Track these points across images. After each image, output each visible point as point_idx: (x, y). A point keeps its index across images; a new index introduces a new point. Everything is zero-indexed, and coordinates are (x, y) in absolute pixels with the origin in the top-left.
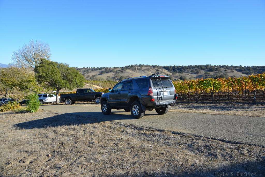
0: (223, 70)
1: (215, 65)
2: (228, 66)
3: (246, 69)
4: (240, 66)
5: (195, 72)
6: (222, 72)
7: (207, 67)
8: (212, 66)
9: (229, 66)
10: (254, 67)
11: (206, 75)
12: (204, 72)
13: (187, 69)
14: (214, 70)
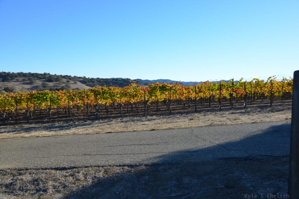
0: (65, 80)
1: (55, 75)
2: (70, 76)
3: (90, 81)
4: (84, 77)
5: (29, 82)
6: (64, 83)
7: (44, 76)
8: (52, 75)
9: (73, 76)
10: (98, 78)
11: (44, 86)
12: (41, 83)
13: (16, 76)
14: (54, 80)
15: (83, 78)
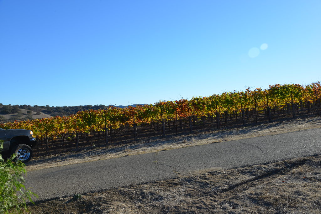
1: (10, 105)
2: (29, 106)
6: (23, 114)
8: (5, 106)
15: (46, 107)
